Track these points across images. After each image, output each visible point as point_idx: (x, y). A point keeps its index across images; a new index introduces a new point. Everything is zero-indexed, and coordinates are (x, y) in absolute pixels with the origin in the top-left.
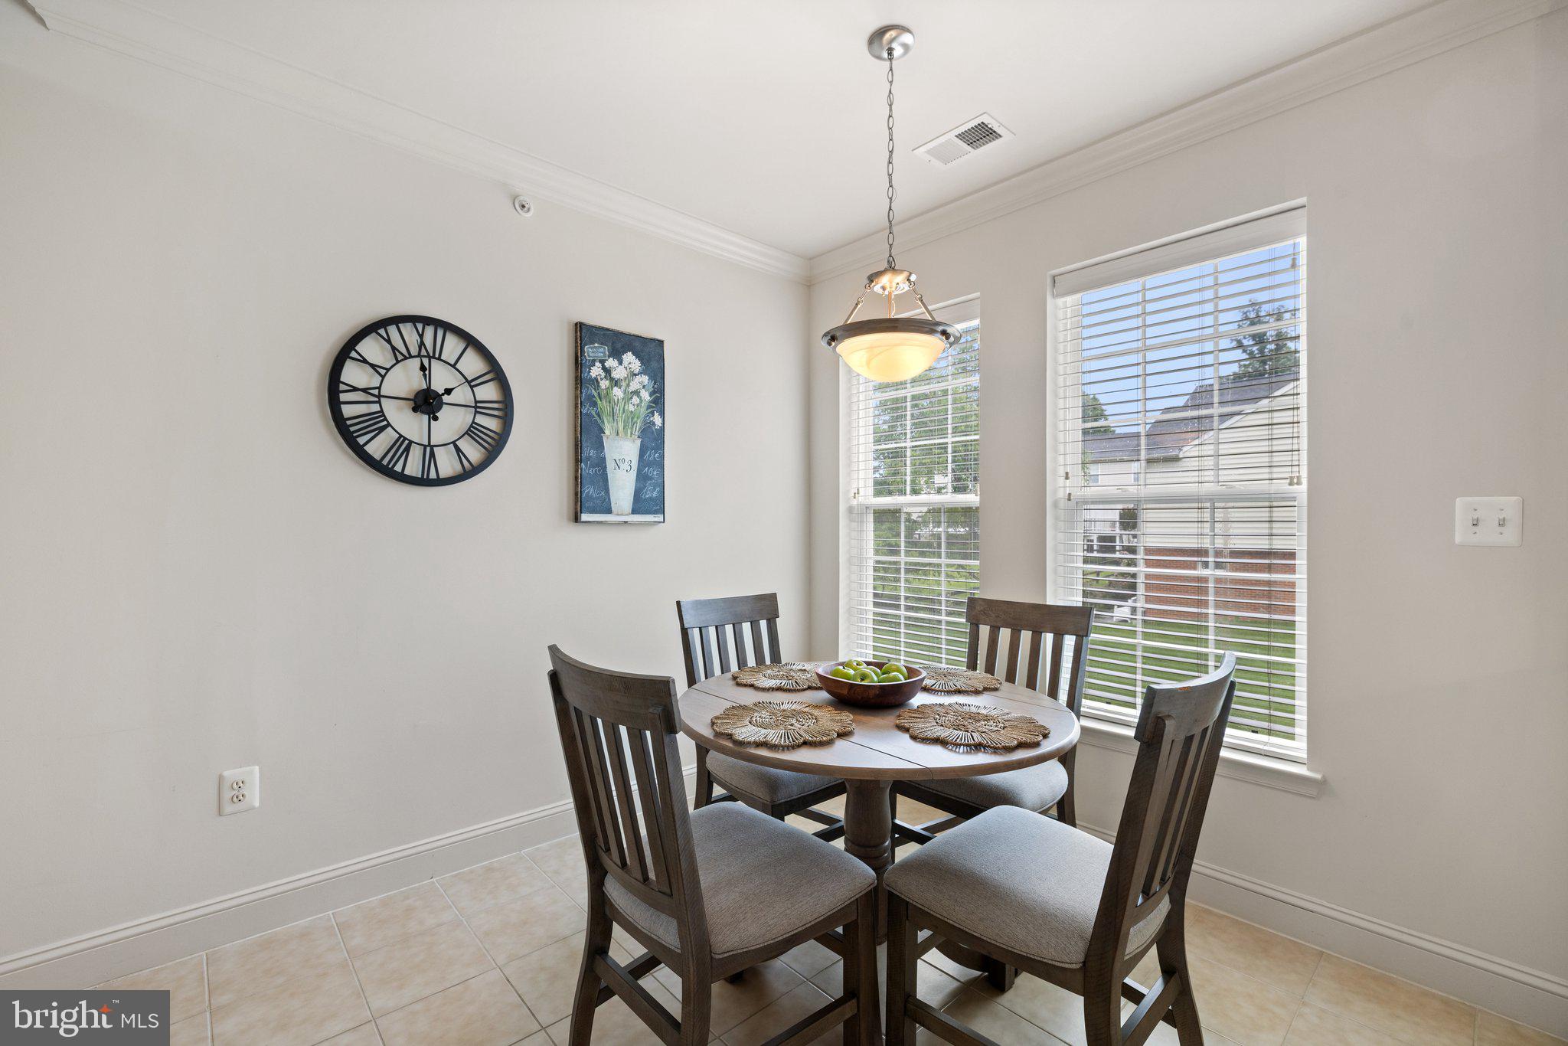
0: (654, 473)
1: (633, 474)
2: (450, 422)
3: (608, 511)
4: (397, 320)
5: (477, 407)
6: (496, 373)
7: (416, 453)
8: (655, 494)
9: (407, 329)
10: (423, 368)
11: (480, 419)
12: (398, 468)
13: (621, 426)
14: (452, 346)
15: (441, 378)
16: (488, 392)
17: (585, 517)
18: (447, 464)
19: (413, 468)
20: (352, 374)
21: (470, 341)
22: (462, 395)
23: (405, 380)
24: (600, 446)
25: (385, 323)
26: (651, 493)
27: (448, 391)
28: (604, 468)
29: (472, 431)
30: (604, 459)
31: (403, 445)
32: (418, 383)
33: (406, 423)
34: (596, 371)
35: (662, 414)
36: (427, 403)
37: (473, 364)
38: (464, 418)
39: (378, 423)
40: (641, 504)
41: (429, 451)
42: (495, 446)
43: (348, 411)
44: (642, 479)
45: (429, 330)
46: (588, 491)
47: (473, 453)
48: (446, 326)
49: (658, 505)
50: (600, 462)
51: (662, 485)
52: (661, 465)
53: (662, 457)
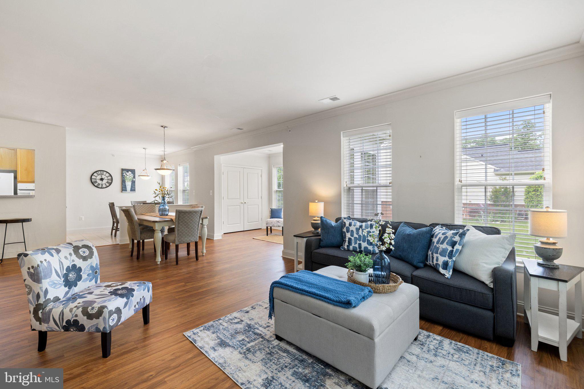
0: (134, 186)
1: (130, 187)
2: (105, 181)
3: (127, 191)
4: (98, 171)
5: (108, 179)
6: (111, 175)
7: (100, 185)
9: (99, 172)
10: (101, 176)
12: (98, 187)
13: (129, 181)
14: (105, 173)
15: (103, 177)
16: (110, 178)
17: (123, 192)
18: (104, 186)
19: (100, 186)
20: (93, 177)
21: (107, 172)
22: (106, 178)
23: (99, 177)
24: (125, 183)
25: (97, 171)
26: (133, 189)
27: (104, 178)
29: (107, 182)
30: (126, 185)
31: (99, 184)
33: (99, 182)
34: (124, 174)
35: (135, 179)
36: (102, 179)
37: (107, 175)
39: (96, 182)
40: (131, 190)
41: (102, 185)
42: (110, 184)
43: (92, 181)
44: (132, 187)
45: (102, 172)
46: (124, 189)
47: (108, 185)
48: (104, 171)
49: (134, 190)
50: (125, 185)
51: (135, 188)
52: (135, 185)
53: (135, 184)
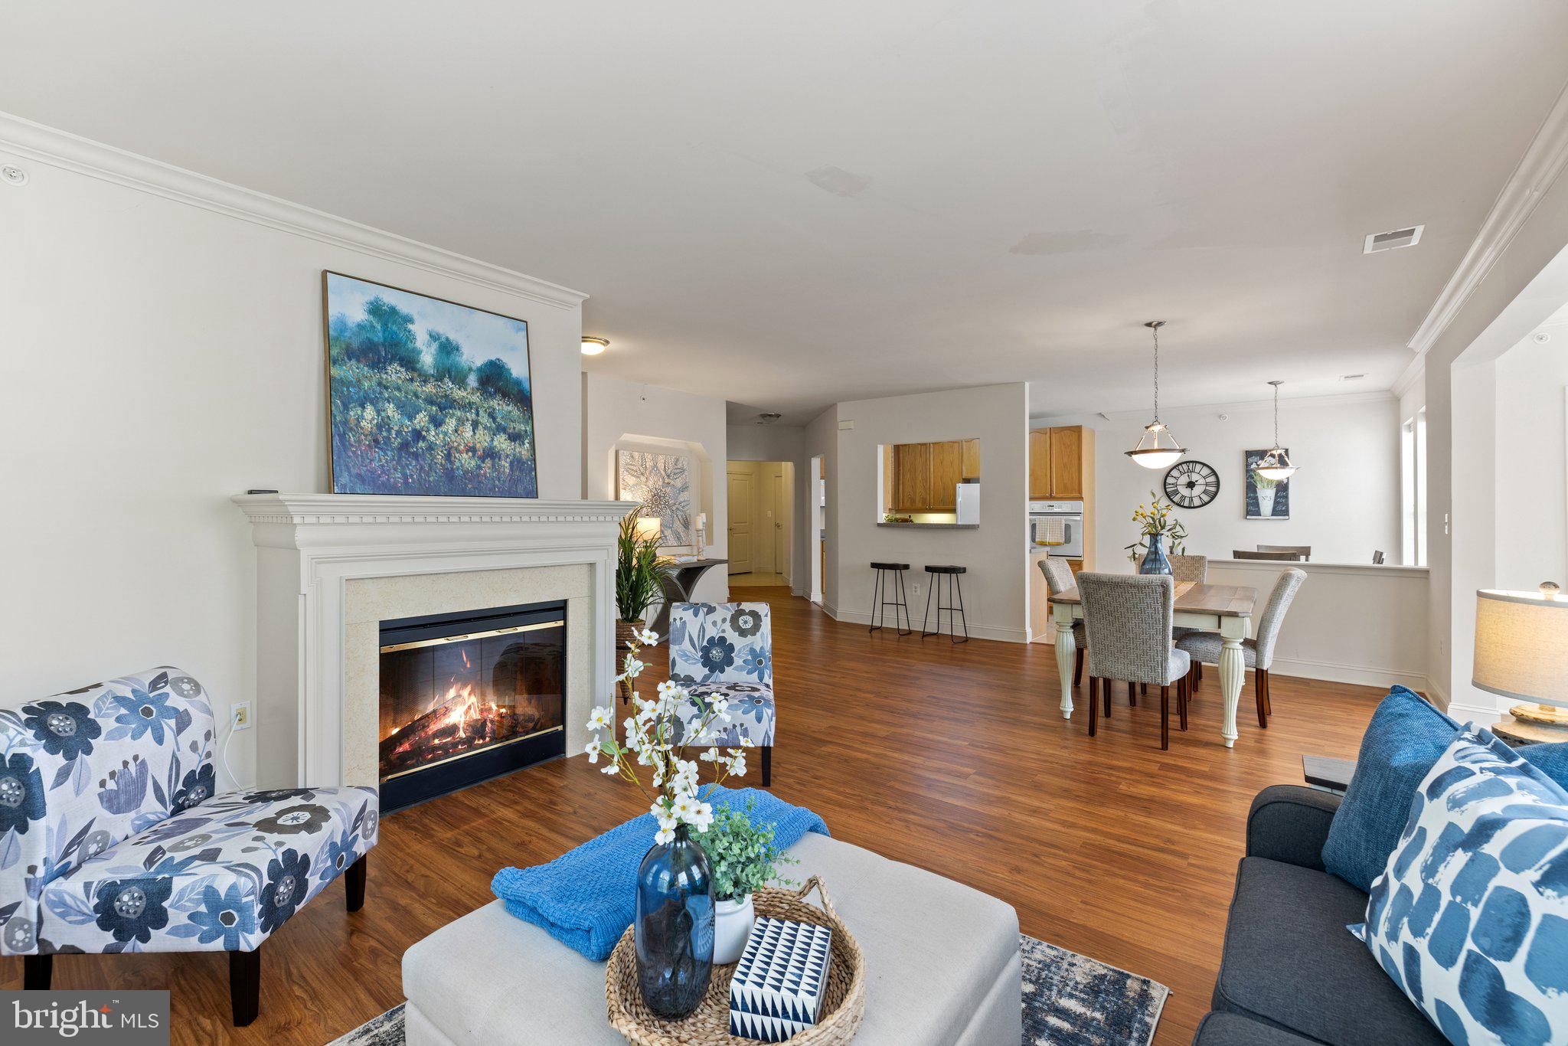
0: (1281, 500)
1: (1272, 502)
2: (1198, 490)
3: (1260, 515)
4: (1182, 464)
5: (1207, 484)
6: (1214, 473)
7: (1187, 500)
8: (1284, 508)
9: (1184, 466)
10: (1189, 476)
11: (1207, 488)
12: (1182, 504)
13: (1266, 484)
14: (1198, 467)
15: (1194, 477)
16: (1212, 479)
17: (1248, 517)
18: (1197, 502)
19: (1186, 504)
20: (1170, 480)
21: (1204, 465)
22: (1202, 481)
23: (1184, 480)
24: (1255, 492)
25: (1178, 465)
26: (1279, 508)
27: (1197, 481)
28: (1258, 500)
29: (1205, 492)
30: (1258, 497)
31: (1183, 497)
32: (1188, 480)
33: (1185, 491)
34: (1254, 466)
36: (1191, 485)
37: (1205, 471)
38: (1202, 488)
39: (1176, 492)
40: (1275, 512)
41: (1191, 499)
42: (1213, 496)
43: (1168, 490)
44: (1276, 503)
45: (1191, 464)
46: (1252, 508)
47: (1206, 498)
48: (1196, 462)
49: (1286, 513)
50: (1256, 498)
51: (1287, 505)
52: (1286, 497)
53: (1287, 494)
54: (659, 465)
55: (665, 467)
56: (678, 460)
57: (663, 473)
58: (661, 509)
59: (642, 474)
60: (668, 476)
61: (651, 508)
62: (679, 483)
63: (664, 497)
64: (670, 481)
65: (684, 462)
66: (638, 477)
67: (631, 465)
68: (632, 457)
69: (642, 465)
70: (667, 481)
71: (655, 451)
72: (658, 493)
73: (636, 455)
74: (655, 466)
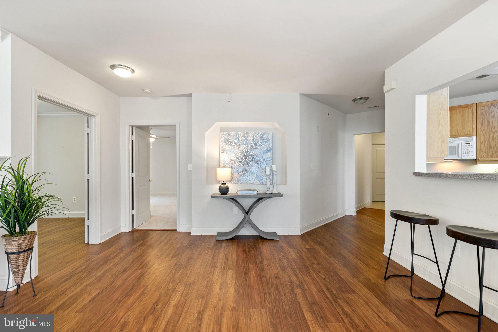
54: (249, 138)
55: (253, 139)
56: (264, 134)
57: (252, 143)
58: (249, 163)
59: (236, 144)
60: (256, 144)
61: (242, 162)
62: (264, 147)
63: (252, 156)
64: (256, 147)
65: (268, 136)
66: (233, 146)
67: (228, 139)
68: (229, 135)
69: (236, 139)
70: (254, 146)
71: (246, 131)
72: (247, 154)
73: (232, 134)
74: (246, 138)
